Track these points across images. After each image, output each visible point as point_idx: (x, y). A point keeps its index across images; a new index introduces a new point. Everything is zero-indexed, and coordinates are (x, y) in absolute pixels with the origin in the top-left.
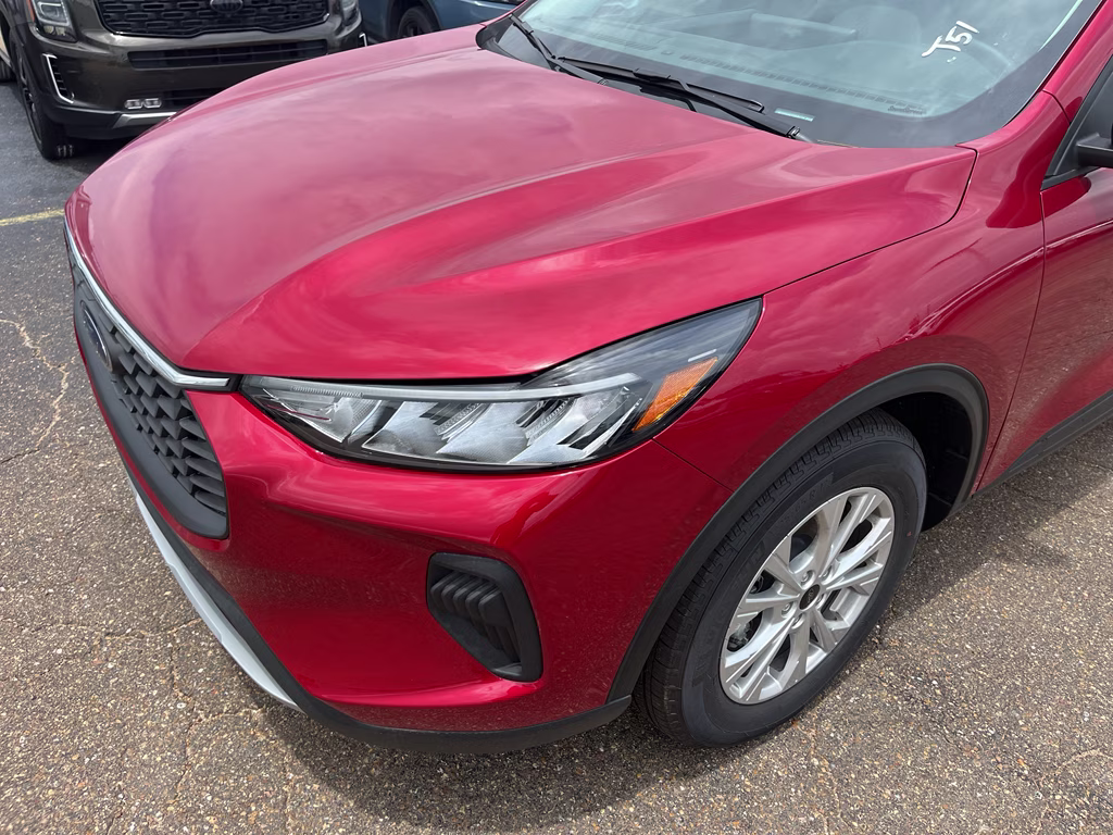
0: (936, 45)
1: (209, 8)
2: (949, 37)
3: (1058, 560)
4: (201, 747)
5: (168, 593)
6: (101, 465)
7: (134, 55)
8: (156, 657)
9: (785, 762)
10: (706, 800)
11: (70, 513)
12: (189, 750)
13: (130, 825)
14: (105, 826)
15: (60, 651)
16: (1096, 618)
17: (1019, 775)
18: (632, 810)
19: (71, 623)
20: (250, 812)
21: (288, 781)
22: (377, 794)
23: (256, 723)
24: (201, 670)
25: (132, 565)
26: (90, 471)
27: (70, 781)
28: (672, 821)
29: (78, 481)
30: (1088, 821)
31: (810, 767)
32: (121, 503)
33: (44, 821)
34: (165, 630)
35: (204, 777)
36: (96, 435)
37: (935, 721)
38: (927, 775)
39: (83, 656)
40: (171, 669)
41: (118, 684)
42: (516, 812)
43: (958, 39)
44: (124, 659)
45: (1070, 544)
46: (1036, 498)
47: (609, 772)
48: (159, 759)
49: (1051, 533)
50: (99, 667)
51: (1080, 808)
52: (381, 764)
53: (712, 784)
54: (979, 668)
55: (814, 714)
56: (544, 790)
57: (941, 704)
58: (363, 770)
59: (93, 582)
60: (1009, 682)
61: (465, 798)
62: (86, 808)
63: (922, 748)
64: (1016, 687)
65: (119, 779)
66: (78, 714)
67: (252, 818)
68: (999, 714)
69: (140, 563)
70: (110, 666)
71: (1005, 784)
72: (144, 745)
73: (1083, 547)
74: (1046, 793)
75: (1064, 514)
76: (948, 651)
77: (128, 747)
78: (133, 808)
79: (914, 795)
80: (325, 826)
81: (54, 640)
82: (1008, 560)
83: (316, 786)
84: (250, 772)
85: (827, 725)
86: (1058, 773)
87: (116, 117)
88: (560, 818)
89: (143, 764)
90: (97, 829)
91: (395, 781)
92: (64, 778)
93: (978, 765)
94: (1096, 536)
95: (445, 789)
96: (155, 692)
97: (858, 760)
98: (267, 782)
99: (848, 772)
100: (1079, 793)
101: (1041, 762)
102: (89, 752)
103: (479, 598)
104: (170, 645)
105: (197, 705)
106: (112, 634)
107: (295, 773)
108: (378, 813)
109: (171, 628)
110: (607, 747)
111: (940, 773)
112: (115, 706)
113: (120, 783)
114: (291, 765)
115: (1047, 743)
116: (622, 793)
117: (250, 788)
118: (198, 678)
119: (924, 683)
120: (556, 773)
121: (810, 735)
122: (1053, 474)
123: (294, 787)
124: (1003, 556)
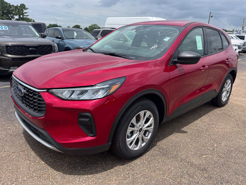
0: (152, 48)
1: (29, 50)
2: (154, 47)
3: (186, 132)
4: (33, 168)
5: (24, 146)
6: (9, 128)
7: (13, 59)
8: (22, 155)
9: (140, 162)
10: (126, 168)
11: (3, 135)
12: (30, 168)
13: (20, 179)
14: (15, 180)
15: (3, 156)
16: (192, 140)
17: (179, 161)
18: (113, 170)
19: (5, 152)
20: (43, 176)
21: (50, 171)
22: (67, 172)
23: (43, 164)
24: (32, 157)
25: (16, 142)
26: (7, 129)
27: (7, 174)
28: (120, 171)
29: (4, 130)
30: (190, 166)
31: (144, 162)
32: (13, 133)
33: (3, 180)
34: (24, 151)
35: (34, 172)
36: (7, 123)
37: (164, 155)
38: (163, 162)
39: (8, 156)
40: (26, 157)
41: (15, 160)
42: (93, 172)
43: (155, 47)
44: (16, 156)
45: (188, 130)
46: (183, 124)
47: (109, 165)
48: (25, 170)
49: (185, 129)
50: (12, 157)
51: (189, 165)
52: (67, 167)
53: (127, 166)
54: (172, 147)
55: (145, 155)
56: (97, 169)
57: (166, 152)
58: (64, 169)
59: (9, 145)
60: (177, 149)
61: (83, 171)
62: (11, 178)
63: (162, 158)
64: (178, 150)
65: (17, 173)
66: (8, 164)
67: (43, 177)
68: (175, 153)
69: (18, 142)
70: (14, 157)
71: (176, 162)
72: (22, 168)
73: (190, 130)
74: (183, 163)
75: (187, 126)
76: (167, 145)
77: (18, 168)
78: (20, 177)
79: (161, 165)
80: (57, 177)
81: (2, 154)
82: (178, 133)
83: (55, 172)
84: (42, 170)
85: (147, 157)
86: (185, 160)
87: (8, 70)
88: (100, 172)
89: (22, 171)
90: (13, 180)
91: (70, 170)
92: (6, 174)
93: (172, 160)
94: (192, 129)
95: (79, 170)
96: (23, 161)
97: (152, 161)
98: (46, 172)
99: (150, 162)
100: (189, 163)
101: (182, 159)
102: (11, 170)
103: (86, 120)
104: (25, 154)
105: (31, 162)
106: (14, 153)
107: (51, 170)
108: (67, 174)
109: (25, 151)
110: (109, 162)
111: (165, 161)
112: (15, 163)
113: (18, 174)
114: (50, 169)
115: (184, 157)
116: (112, 168)
117: (42, 173)
118: (31, 158)
119: (163, 150)
120: (99, 166)
121: (144, 158)
122: (186, 121)
123: (51, 172)
124: (177, 132)
